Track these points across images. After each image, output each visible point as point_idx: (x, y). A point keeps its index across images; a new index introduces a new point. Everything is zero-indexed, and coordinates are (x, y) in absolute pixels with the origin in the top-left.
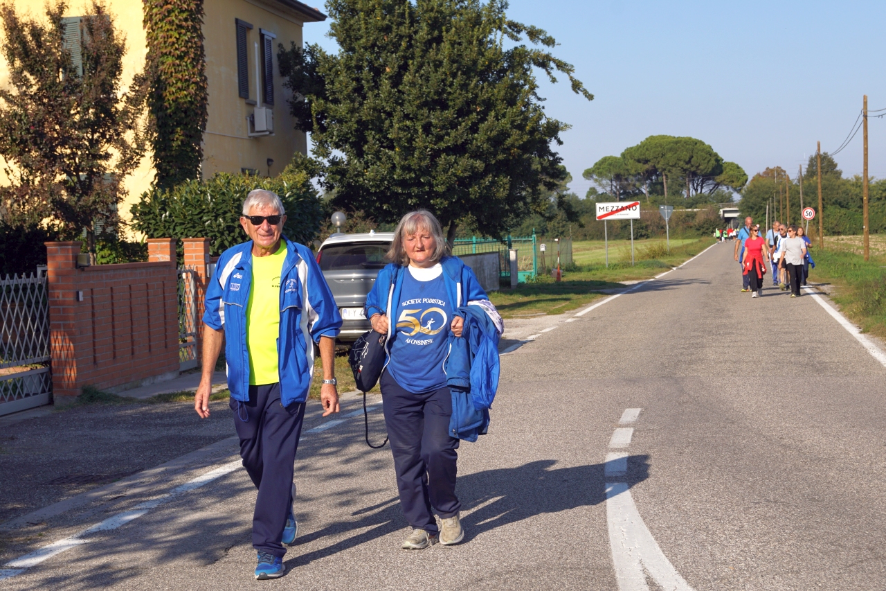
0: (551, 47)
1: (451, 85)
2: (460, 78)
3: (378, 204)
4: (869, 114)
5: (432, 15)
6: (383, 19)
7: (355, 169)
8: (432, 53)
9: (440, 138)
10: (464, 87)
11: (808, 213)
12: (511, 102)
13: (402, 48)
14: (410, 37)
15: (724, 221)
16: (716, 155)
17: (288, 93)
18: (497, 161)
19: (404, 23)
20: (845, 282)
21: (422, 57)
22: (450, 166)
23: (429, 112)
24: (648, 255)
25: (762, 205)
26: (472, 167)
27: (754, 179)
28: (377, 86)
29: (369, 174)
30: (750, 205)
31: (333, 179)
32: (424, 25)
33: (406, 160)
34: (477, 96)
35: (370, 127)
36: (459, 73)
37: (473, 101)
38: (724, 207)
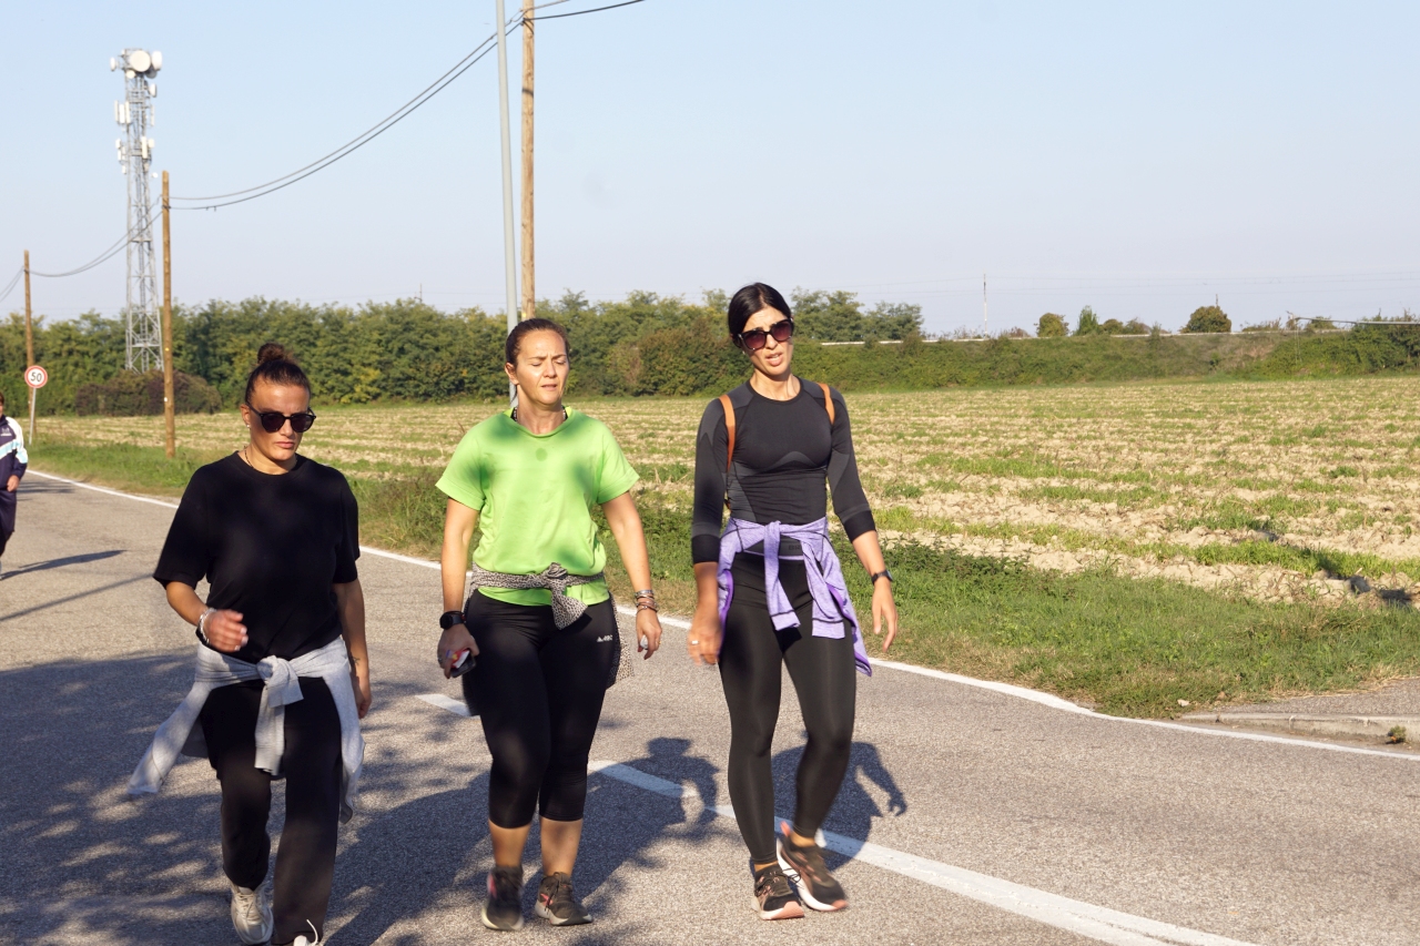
4: (172, 203)
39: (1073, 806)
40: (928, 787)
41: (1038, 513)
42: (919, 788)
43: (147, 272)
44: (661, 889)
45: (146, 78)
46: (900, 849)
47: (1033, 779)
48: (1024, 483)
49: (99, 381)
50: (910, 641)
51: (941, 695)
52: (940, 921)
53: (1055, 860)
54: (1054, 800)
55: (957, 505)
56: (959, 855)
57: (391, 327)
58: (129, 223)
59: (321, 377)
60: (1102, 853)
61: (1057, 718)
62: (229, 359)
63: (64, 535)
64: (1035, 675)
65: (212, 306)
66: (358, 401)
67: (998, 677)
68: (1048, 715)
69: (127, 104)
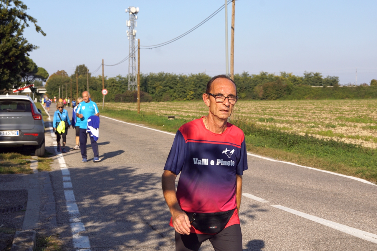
0: (25, 10)
4: (140, 47)
15: (38, 95)
16: (35, 64)
18: (5, 63)
20: (147, 123)
25: (57, 88)
30: (52, 87)
38: (39, 88)
39: (367, 208)
40: (329, 202)
41: (367, 133)
42: (327, 202)
43: (134, 65)
44: (258, 225)
45: (135, 14)
46: (320, 217)
47: (357, 201)
48: (364, 125)
49: (121, 93)
50: (328, 165)
51: (335, 179)
52: (329, 235)
53: (360, 221)
54: (362, 206)
55: (345, 130)
56: (336, 219)
57: (197, 80)
58: (129, 52)
59: (178, 93)
60: (373, 220)
61: (365, 186)
62: (155, 88)
63: (111, 133)
64: (360, 175)
65: (151, 74)
66: (188, 100)
67: (350, 175)
68: (363, 185)
69: (130, 21)
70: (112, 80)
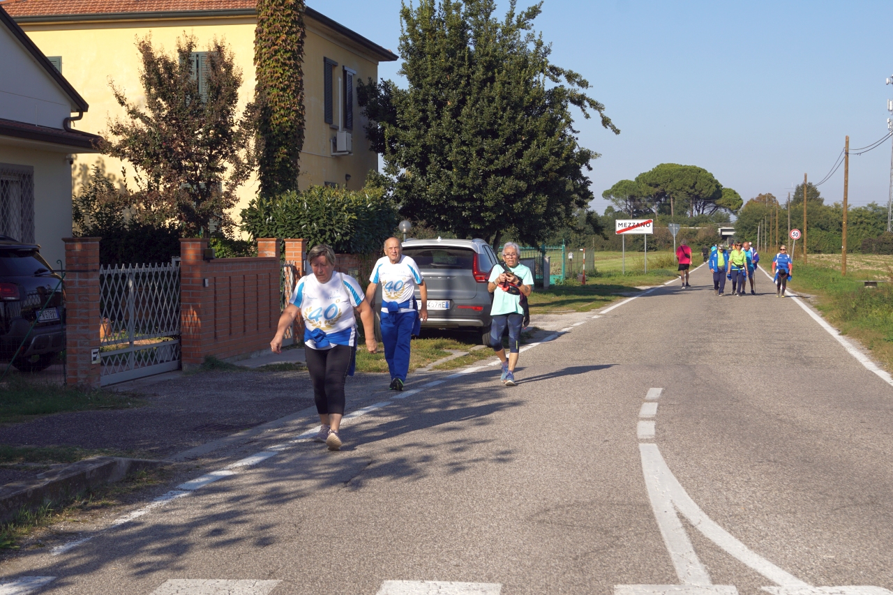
0: (585, 88)
1: (502, 117)
2: (509, 112)
3: (436, 215)
5: (488, 58)
6: (447, 61)
7: (419, 185)
8: (486, 90)
9: (491, 162)
10: (512, 119)
11: (795, 234)
12: (551, 133)
13: (461, 85)
14: (469, 77)
15: (721, 238)
16: (717, 182)
17: (365, 120)
18: (537, 182)
19: (464, 64)
20: (825, 292)
21: (478, 94)
22: (498, 185)
23: (483, 139)
24: (657, 265)
25: (754, 225)
26: (516, 186)
27: (748, 203)
28: (439, 117)
29: (431, 190)
30: (745, 225)
31: (400, 193)
32: (480, 67)
33: (462, 179)
34: (522, 128)
35: (433, 150)
36: (509, 107)
37: (520, 131)
38: (722, 226)
49: (874, 237)
70: (859, 213)
